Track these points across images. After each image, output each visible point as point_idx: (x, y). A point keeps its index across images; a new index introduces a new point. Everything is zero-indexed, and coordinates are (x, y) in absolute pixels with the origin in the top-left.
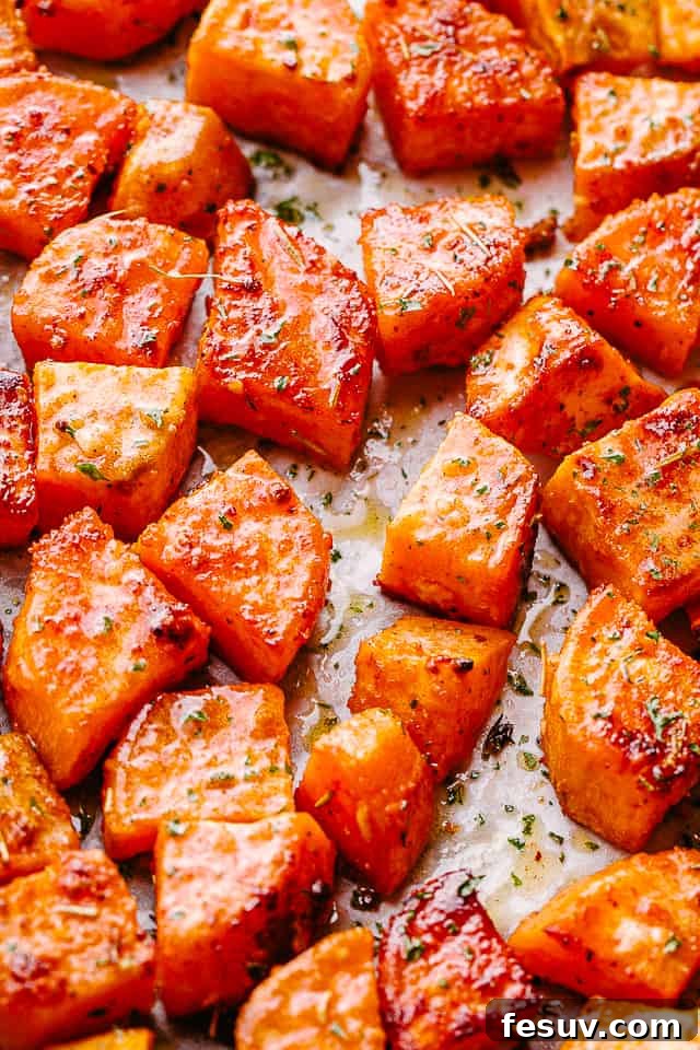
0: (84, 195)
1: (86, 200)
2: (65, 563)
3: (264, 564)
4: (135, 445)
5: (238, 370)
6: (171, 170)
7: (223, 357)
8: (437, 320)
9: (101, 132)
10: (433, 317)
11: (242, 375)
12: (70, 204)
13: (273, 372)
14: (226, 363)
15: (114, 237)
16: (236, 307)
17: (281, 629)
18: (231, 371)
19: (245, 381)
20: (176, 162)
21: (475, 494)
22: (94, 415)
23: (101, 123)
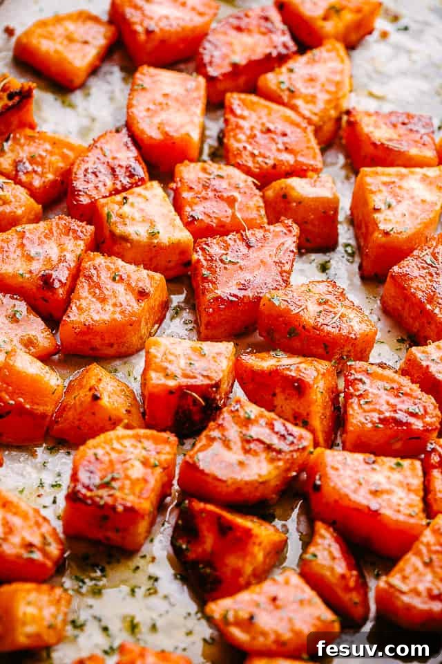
0: (259, 168)
1: (257, 170)
2: (59, 228)
3: (103, 300)
4: (137, 231)
5: (202, 255)
6: (294, 194)
7: (204, 246)
8: (281, 319)
9: (296, 161)
10: (281, 316)
11: (201, 258)
12: (250, 164)
13: (209, 269)
14: (203, 249)
15: (242, 185)
16: (235, 241)
17: (72, 318)
18: (200, 252)
19: (199, 261)
20: (298, 193)
21: (189, 362)
22: (142, 210)
23: (300, 159)
